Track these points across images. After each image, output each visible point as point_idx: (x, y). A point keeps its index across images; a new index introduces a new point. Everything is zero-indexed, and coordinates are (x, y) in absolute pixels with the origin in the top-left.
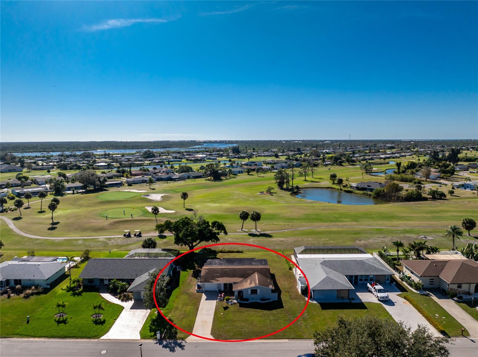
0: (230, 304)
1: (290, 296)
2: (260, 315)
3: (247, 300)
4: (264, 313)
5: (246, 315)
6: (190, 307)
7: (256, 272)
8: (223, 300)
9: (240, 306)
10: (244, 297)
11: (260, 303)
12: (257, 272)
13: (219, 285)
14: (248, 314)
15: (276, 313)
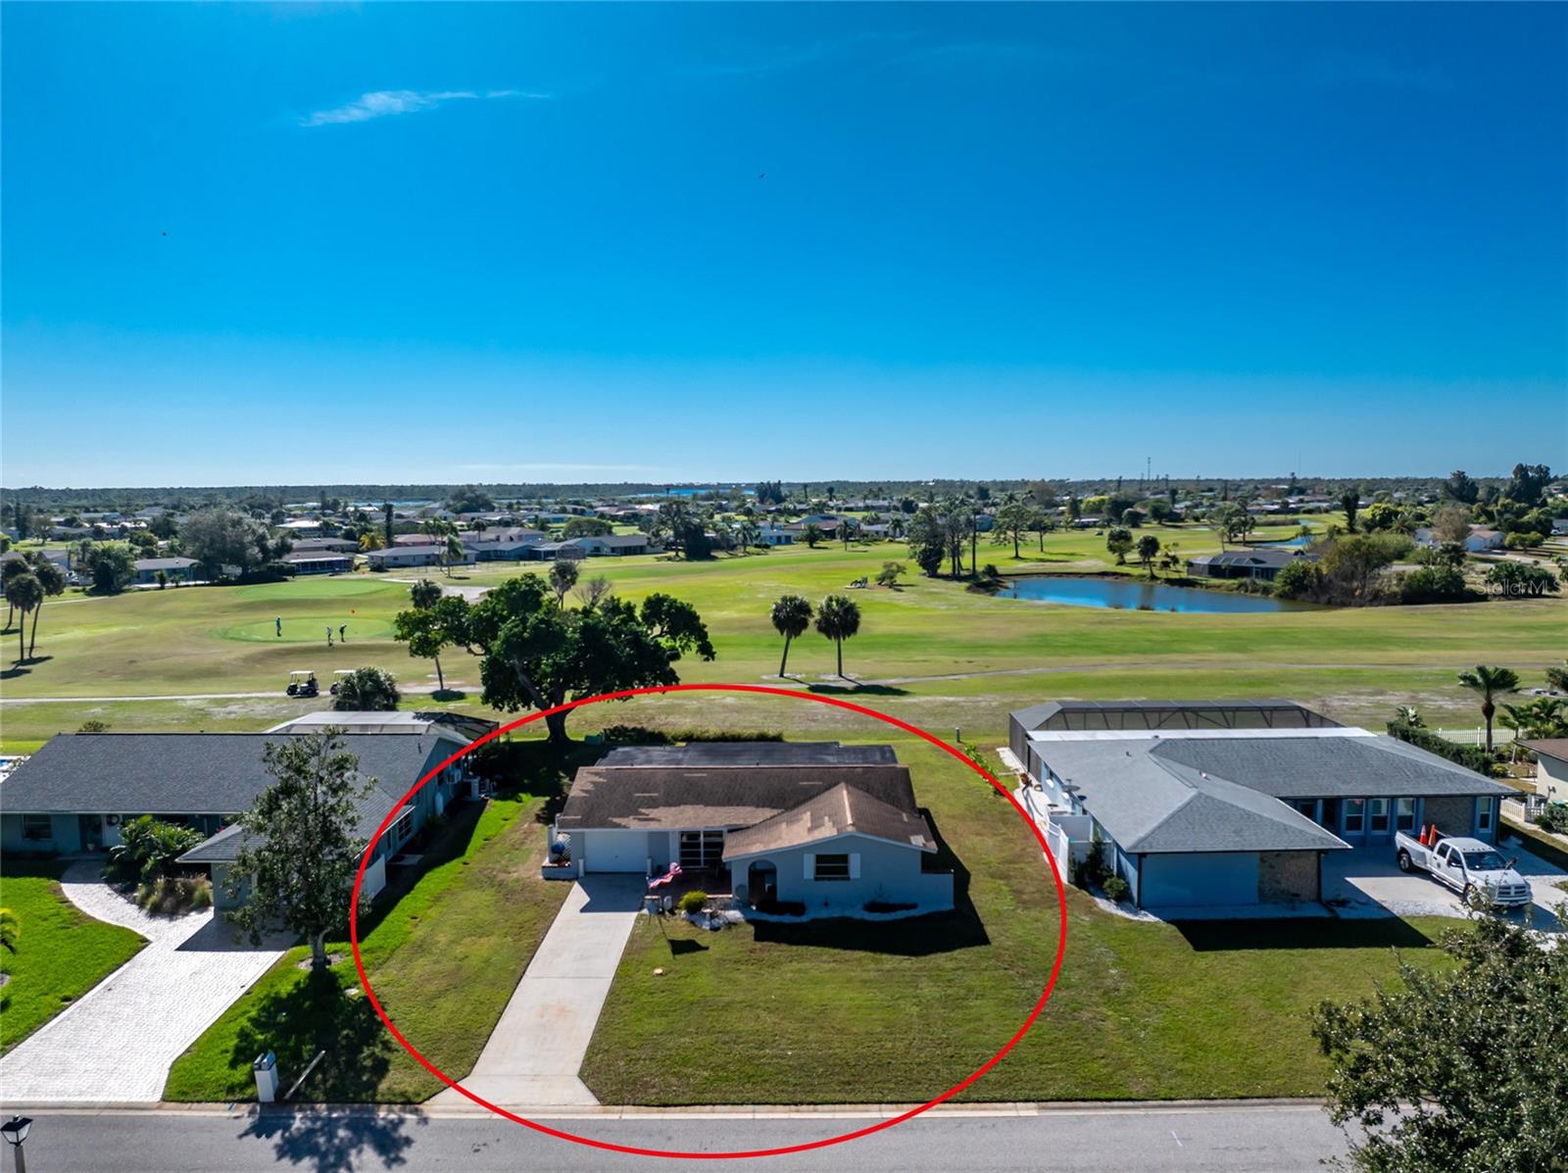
0: (706, 926)
1: (1016, 893)
2: (865, 976)
3: (798, 908)
4: (888, 966)
5: (789, 975)
6: (493, 939)
7: (843, 785)
8: (672, 912)
9: (758, 938)
10: (781, 896)
11: (863, 923)
12: (847, 782)
13: (658, 839)
14: (799, 971)
15: (950, 965)
